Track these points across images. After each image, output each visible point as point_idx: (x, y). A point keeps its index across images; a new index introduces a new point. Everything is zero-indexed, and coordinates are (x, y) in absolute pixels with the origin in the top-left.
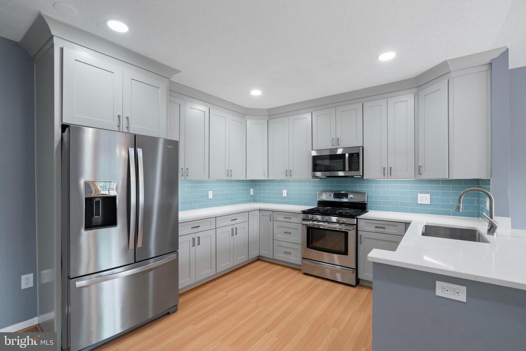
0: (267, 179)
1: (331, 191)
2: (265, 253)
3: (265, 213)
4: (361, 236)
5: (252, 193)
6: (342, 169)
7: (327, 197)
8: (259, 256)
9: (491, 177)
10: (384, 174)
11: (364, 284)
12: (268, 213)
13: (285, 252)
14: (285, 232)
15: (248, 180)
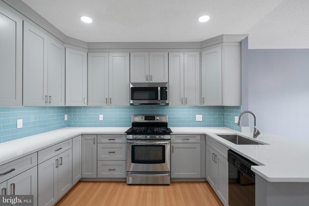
0: (86, 105)
1: (142, 115)
2: (89, 174)
3: (87, 137)
4: (173, 146)
5: (66, 119)
6: (155, 98)
7: (140, 119)
8: (82, 178)
9: (241, 105)
10: (182, 103)
11: (174, 180)
12: (92, 137)
13: (110, 170)
14: (109, 152)
15: (67, 107)
